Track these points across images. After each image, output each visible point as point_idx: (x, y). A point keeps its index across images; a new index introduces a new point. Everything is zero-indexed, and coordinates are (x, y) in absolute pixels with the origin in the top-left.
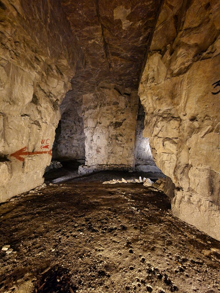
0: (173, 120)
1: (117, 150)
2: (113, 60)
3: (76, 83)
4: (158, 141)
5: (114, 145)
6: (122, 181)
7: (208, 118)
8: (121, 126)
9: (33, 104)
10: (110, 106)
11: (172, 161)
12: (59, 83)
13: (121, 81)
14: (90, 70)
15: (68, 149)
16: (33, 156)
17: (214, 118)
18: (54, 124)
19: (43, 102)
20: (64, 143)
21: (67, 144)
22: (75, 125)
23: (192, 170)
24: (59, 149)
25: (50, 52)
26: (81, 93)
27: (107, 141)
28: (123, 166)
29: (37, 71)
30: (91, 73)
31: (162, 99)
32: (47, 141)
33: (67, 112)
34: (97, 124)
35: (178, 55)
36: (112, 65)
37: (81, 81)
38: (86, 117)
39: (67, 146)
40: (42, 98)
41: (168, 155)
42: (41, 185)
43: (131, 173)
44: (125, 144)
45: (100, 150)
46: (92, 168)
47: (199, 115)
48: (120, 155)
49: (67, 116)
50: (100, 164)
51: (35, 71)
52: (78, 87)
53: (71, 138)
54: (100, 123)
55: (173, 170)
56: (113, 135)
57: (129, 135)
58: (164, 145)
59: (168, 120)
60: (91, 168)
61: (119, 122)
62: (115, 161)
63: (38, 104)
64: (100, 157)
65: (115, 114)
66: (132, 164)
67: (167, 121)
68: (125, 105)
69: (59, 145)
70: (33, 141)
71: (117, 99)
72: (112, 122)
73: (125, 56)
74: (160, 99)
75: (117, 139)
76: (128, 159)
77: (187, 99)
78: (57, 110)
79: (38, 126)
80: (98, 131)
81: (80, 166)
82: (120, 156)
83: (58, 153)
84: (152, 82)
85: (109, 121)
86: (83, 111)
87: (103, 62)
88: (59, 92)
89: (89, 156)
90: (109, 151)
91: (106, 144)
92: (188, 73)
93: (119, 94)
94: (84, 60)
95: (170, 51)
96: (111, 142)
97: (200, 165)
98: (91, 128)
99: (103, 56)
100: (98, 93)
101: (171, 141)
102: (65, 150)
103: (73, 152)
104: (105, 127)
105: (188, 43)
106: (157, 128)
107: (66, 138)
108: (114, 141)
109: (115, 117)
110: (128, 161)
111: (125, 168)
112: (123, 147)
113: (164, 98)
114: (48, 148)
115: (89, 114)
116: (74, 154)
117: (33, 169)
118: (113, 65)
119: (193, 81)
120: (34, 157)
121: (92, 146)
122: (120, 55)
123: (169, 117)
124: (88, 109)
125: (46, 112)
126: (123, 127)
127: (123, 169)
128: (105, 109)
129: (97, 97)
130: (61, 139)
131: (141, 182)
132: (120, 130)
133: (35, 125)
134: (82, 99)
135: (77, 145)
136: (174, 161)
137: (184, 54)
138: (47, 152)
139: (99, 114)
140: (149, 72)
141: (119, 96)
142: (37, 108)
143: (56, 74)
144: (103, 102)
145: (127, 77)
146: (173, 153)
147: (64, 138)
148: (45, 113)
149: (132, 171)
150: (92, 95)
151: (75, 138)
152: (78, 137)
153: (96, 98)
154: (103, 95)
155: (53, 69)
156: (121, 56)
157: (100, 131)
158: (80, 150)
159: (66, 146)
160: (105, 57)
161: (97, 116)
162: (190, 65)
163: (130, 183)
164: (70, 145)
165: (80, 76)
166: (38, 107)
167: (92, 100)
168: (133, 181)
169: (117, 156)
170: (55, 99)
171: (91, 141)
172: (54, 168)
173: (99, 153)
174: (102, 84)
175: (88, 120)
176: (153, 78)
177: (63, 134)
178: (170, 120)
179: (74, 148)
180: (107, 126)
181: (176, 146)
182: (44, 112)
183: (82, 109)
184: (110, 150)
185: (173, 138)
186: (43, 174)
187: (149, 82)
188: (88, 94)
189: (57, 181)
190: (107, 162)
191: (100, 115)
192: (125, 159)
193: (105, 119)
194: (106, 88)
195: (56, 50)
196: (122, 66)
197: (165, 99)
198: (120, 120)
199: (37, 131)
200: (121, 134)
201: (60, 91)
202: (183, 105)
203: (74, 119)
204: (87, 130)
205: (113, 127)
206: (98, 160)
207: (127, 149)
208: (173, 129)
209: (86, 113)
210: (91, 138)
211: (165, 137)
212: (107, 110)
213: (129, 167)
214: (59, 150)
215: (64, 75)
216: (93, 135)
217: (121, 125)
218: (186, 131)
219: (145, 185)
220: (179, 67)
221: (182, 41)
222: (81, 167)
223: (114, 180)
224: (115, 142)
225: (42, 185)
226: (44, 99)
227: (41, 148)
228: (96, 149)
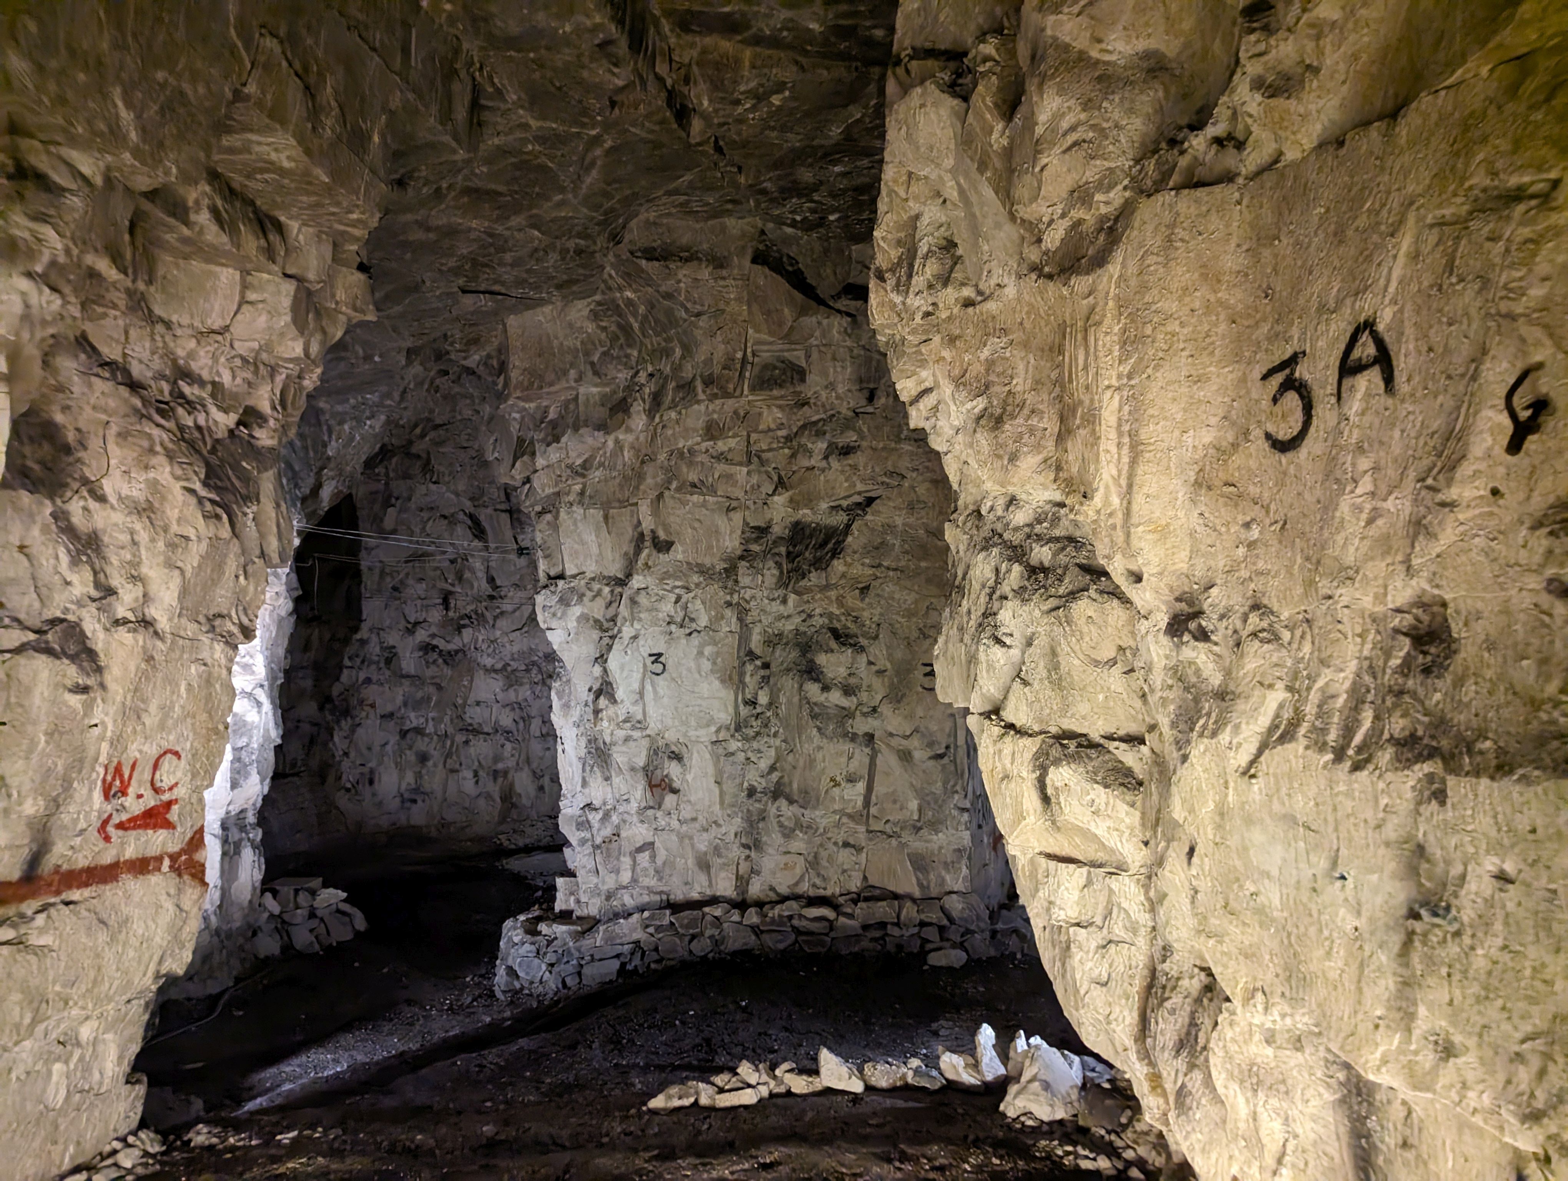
0: (1092, 592)
1: (819, 766)
2: (698, 64)
3: (432, 236)
4: (1007, 762)
5: (794, 722)
6: (814, 1072)
7: (1265, 624)
8: (835, 562)
9: (25, 498)
10: (730, 402)
11: (1119, 931)
12: (252, 296)
13: (799, 196)
14: (525, 141)
15: (423, 758)
16: (29, 913)
17: (1298, 633)
18: (217, 622)
19: (113, 462)
20: (389, 708)
21: (412, 715)
22: (477, 543)
23: (1229, 1034)
24: (346, 764)
25: (139, 117)
26: (485, 302)
27: (727, 695)
28: (883, 910)
29: (39, 269)
30: (543, 160)
31: (1013, 417)
32: (156, 766)
33: (410, 443)
34: (638, 550)
35: (1039, 130)
36: (699, 97)
37: (474, 224)
38: (549, 491)
39: (419, 731)
40: (113, 429)
41: (1089, 883)
42: (115, 1152)
43: (950, 969)
44: (886, 709)
45: (673, 769)
46: (610, 940)
47: (1214, 591)
48: (842, 813)
49: (406, 476)
50: (679, 895)
51: (21, 269)
52: (452, 263)
53: (449, 657)
54: (663, 546)
55: (1136, 1014)
56: (780, 635)
57: (915, 634)
58: (1046, 799)
59: (1061, 591)
60: (599, 937)
61: (818, 528)
62: (814, 863)
63: (75, 485)
64: (681, 838)
65: (779, 458)
66: (959, 886)
67: (1052, 603)
68: (861, 381)
69: (346, 724)
70: (27, 786)
71: (787, 336)
72: (762, 531)
73: (788, 29)
74: (998, 422)
75: (812, 672)
76: (916, 844)
77: (1133, 462)
78: (251, 497)
79: (73, 658)
80: (649, 610)
81: (508, 923)
82: (850, 816)
83: (342, 800)
84: (938, 277)
85: (737, 517)
86: (521, 441)
87: (620, 83)
88: (264, 356)
89: (583, 825)
90: (753, 777)
91: (725, 716)
92: (1114, 269)
93: (798, 296)
94: (456, 87)
95: (1000, 89)
96: (763, 699)
97: (1259, 996)
98: (596, 586)
99: (612, 49)
100: (629, 294)
101: (1097, 760)
102: (401, 769)
103: (469, 786)
104: (702, 570)
105: (1094, 54)
106: (997, 652)
107: (409, 662)
108: (788, 684)
109: (781, 484)
110: (920, 863)
111: (896, 932)
112: (870, 738)
113: (1026, 411)
114: (169, 825)
115: (569, 467)
116: (482, 802)
117: (27, 1020)
118: (706, 103)
119: (1148, 330)
120: (40, 919)
121: (608, 740)
122: (748, 27)
123: (1066, 568)
124: (554, 424)
125: (143, 537)
126: (857, 570)
127: (877, 934)
128: (690, 422)
129: (626, 329)
130: (362, 676)
131: (989, 1077)
132: (833, 594)
133: (41, 662)
134: (503, 350)
135: (506, 720)
136: (1135, 931)
137: (1073, 129)
138: (159, 859)
139: (649, 469)
140: (914, 207)
141: (803, 311)
142: (60, 517)
143: (213, 234)
144: (677, 369)
145: (837, 169)
146: (1120, 868)
147: (388, 661)
148: (134, 543)
149: (955, 957)
150: (586, 312)
151: (488, 662)
152: (515, 648)
153: (614, 338)
154: (669, 313)
155: (190, 203)
156: (754, 30)
157: (668, 607)
158: (534, 765)
159: (403, 734)
160: (622, 47)
161: (637, 488)
162: (1126, 212)
163: (892, 1091)
164: (437, 721)
165: (450, 187)
166: (75, 507)
167: (587, 354)
168: (917, 1071)
169: (821, 817)
170: (227, 420)
171: (598, 694)
172: (288, 948)
173: (670, 800)
174: (648, 224)
175: (563, 514)
176: (950, 245)
177: (378, 630)
178: (1073, 595)
179: (480, 748)
180: (720, 566)
181: (1132, 805)
182: (125, 538)
183: (514, 428)
184: (764, 764)
185: (1110, 738)
186: (135, 1048)
187: (919, 281)
188: (548, 309)
189: (287, 1087)
190: (738, 877)
191: (652, 479)
192: (894, 842)
193: (704, 505)
194: (690, 256)
195: (187, 87)
196: (776, 100)
197: (1034, 421)
198: (824, 506)
199: (65, 703)
200: (843, 623)
201: (267, 347)
202: (1116, 501)
203: (472, 499)
204: (564, 602)
205: (771, 574)
206: (659, 861)
207: (905, 756)
208: (1096, 663)
209: (540, 462)
210: (597, 670)
211: (1054, 730)
212: (712, 431)
213: (934, 916)
214: (349, 773)
215: (293, 226)
216: (610, 647)
217: (835, 553)
218: (1164, 701)
219: (1011, 1113)
220: (1063, 216)
221: (1055, 39)
222: (518, 936)
223: (745, 1070)
224: (796, 699)
225: (117, 1145)
226: (123, 435)
227: (107, 839)
228: (641, 761)
